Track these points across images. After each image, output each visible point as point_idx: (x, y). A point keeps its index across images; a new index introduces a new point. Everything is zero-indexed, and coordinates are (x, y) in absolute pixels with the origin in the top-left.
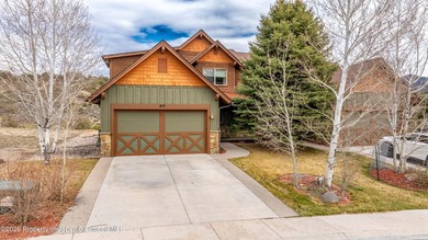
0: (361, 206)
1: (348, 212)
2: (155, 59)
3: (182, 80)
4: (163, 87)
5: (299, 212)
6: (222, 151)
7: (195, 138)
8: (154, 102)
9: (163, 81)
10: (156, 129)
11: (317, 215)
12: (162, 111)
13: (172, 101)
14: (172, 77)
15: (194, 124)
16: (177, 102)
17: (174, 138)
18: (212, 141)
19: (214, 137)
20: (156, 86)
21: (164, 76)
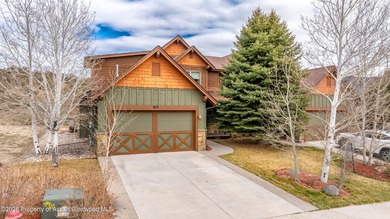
0: (360, 198)
1: (354, 204)
2: (150, 63)
3: (174, 83)
4: (157, 89)
5: (317, 206)
6: (208, 148)
7: (183, 136)
8: (148, 103)
9: (157, 83)
10: (149, 129)
11: (332, 207)
12: (155, 112)
13: (165, 102)
14: (165, 80)
15: (184, 123)
16: (169, 103)
17: (166, 137)
18: (200, 139)
19: (202, 135)
20: (150, 89)
21: (158, 79)
